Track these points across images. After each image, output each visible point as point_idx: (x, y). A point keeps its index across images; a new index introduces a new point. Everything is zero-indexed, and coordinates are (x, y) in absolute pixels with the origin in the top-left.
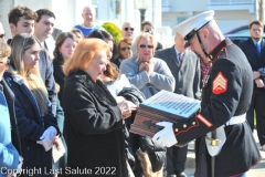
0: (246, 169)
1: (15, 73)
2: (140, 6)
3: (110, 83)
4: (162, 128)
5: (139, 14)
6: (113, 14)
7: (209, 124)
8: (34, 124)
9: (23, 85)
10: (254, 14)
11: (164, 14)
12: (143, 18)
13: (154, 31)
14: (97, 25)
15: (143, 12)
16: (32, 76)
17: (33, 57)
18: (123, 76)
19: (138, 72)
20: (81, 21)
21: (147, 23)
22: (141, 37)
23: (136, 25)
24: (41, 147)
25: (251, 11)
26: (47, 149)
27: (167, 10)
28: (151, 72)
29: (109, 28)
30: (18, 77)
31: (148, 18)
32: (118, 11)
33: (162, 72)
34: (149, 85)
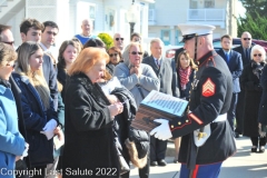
0: (224, 159)
1: (23, 74)
2: (130, 20)
3: (104, 83)
4: (159, 124)
5: (129, 27)
6: (107, 26)
7: (200, 122)
8: (38, 116)
9: (30, 84)
10: (225, 29)
11: (150, 27)
12: (132, 30)
13: (142, 41)
14: (94, 35)
15: (132, 25)
16: (37, 77)
17: (38, 60)
18: (115, 78)
19: (129, 75)
20: (80, 32)
21: (135, 35)
22: (132, 46)
23: (126, 35)
24: (44, 136)
25: (223, 27)
26: (49, 138)
27: (153, 23)
28: (140, 75)
29: (103, 38)
30: (25, 78)
31: (136, 31)
32: (111, 24)
33: (149, 75)
34: (138, 85)
